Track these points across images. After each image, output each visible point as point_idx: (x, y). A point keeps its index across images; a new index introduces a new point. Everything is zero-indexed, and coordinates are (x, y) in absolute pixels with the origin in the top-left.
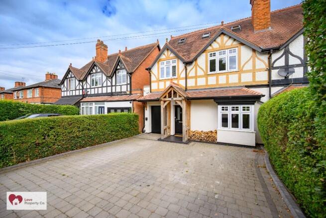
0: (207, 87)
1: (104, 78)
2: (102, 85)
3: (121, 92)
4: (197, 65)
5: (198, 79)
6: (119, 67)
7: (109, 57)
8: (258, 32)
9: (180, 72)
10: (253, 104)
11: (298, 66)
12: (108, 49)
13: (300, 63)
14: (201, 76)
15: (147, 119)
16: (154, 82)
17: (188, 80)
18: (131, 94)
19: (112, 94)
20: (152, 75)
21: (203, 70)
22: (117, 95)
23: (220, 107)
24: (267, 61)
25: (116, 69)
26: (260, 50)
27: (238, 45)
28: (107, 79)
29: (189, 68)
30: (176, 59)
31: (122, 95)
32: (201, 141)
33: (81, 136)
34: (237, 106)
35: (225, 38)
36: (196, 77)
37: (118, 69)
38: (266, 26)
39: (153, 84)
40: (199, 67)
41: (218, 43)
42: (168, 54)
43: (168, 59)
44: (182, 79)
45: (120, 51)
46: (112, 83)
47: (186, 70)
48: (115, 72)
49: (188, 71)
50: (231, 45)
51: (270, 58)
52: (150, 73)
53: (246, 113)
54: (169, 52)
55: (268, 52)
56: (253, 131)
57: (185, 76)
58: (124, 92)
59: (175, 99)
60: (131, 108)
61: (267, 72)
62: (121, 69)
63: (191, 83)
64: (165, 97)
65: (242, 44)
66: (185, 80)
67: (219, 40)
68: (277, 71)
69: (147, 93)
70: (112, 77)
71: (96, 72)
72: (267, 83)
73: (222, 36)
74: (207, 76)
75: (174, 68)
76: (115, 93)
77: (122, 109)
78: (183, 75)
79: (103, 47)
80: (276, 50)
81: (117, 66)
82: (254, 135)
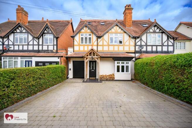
0: (109, 52)
1: (30, 38)
2: (28, 43)
3: (48, 50)
4: (103, 39)
5: (104, 47)
6: (46, 32)
7: (29, 22)
8: (127, 28)
9: (94, 42)
10: (130, 61)
11: (144, 45)
12: (28, 15)
13: (145, 44)
14: (105, 45)
15: (70, 69)
16: (76, 45)
17: (98, 47)
18: (57, 52)
19: (38, 51)
20: (75, 41)
21: (107, 42)
22: (44, 52)
23: (116, 62)
24: (134, 42)
25: (44, 33)
26: (132, 37)
27: (123, 33)
28: (33, 39)
29: (99, 40)
30: (91, 34)
31: (48, 52)
32: (107, 80)
33: (34, 84)
34: (124, 62)
35: (118, 28)
36: (103, 45)
37: (45, 33)
38: (130, 26)
39: (75, 47)
40: (105, 40)
41: (114, 29)
42: (86, 30)
43: (86, 32)
44: (95, 45)
45: (47, 20)
46: (39, 43)
47: (97, 41)
48: (42, 35)
49: (98, 42)
50: (120, 32)
51: (135, 41)
52: (73, 39)
53: (127, 65)
54: (87, 29)
55: (135, 38)
56: (130, 73)
57: (96, 44)
58: (50, 50)
59: (94, 57)
60: (59, 62)
61: (134, 47)
62: (48, 33)
63: (100, 48)
64: (88, 56)
65: (125, 32)
66: (96, 47)
67: (115, 28)
68: (138, 47)
69: (70, 52)
70: (39, 39)
71: (21, 32)
72: (134, 52)
73: (116, 26)
74: (109, 45)
75: (90, 38)
76: (42, 50)
77: (51, 63)
78: (96, 43)
79: (24, 13)
80: (138, 38)
81: (44, 31)
82: (131, 75)
